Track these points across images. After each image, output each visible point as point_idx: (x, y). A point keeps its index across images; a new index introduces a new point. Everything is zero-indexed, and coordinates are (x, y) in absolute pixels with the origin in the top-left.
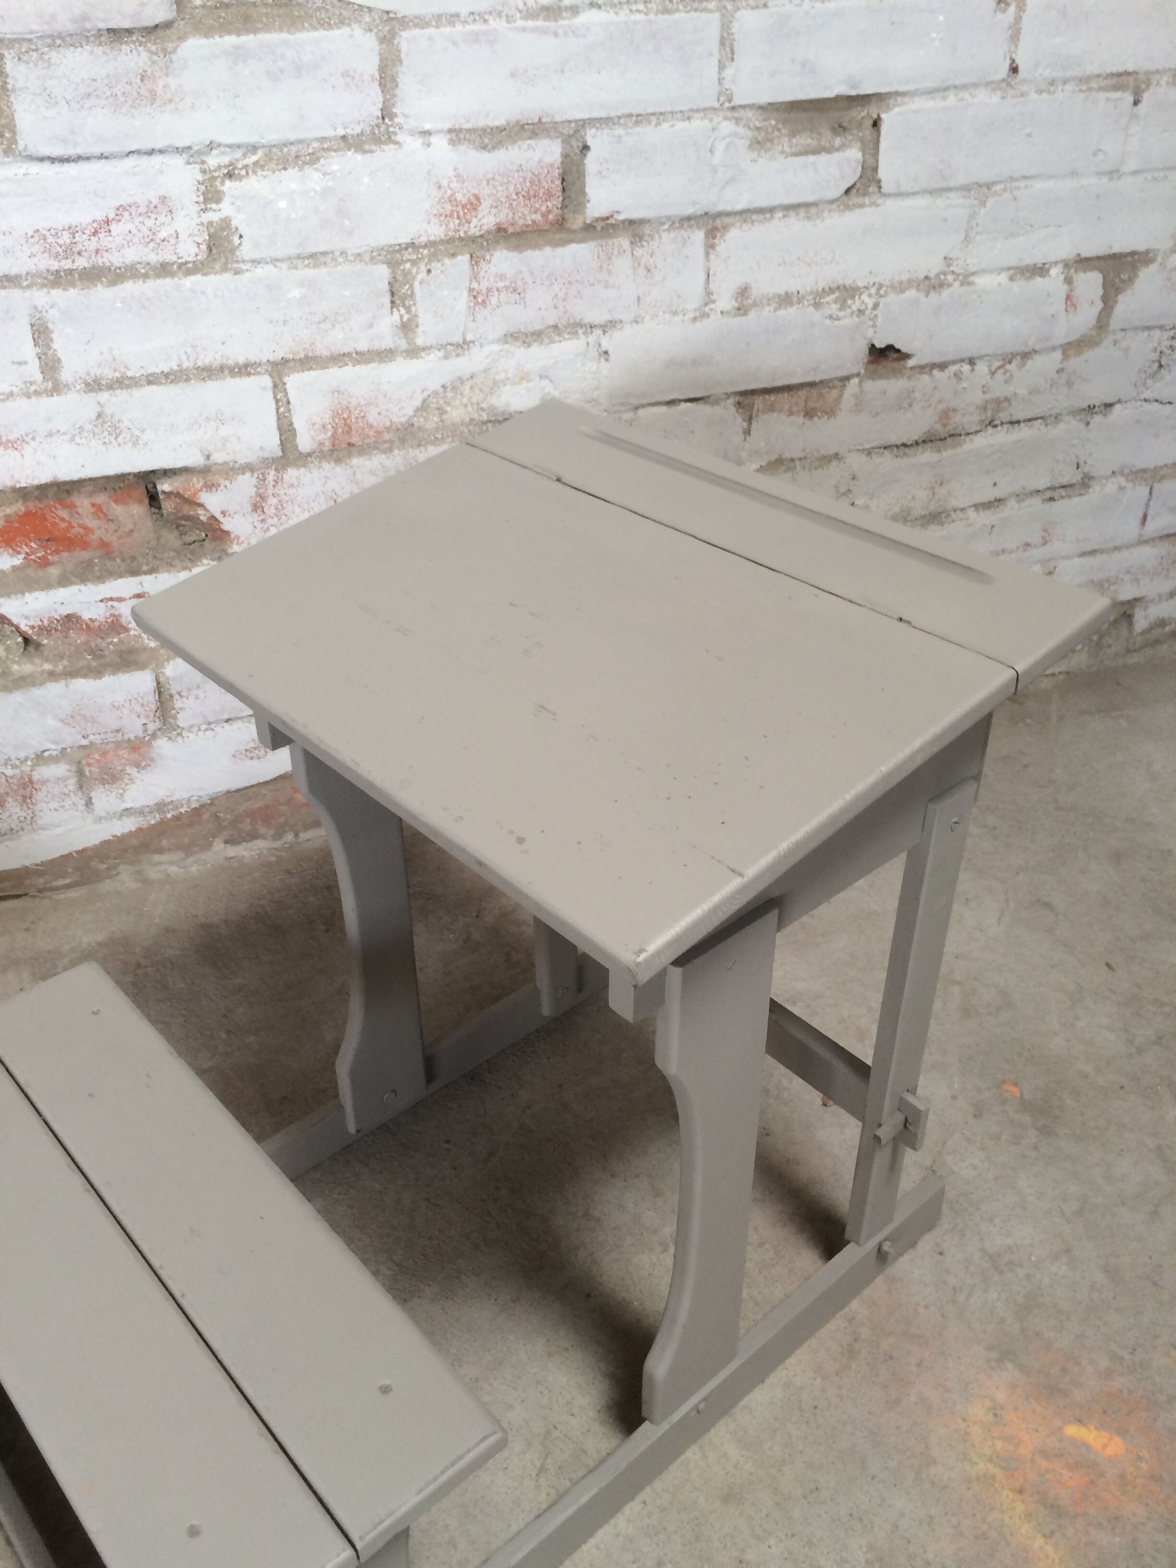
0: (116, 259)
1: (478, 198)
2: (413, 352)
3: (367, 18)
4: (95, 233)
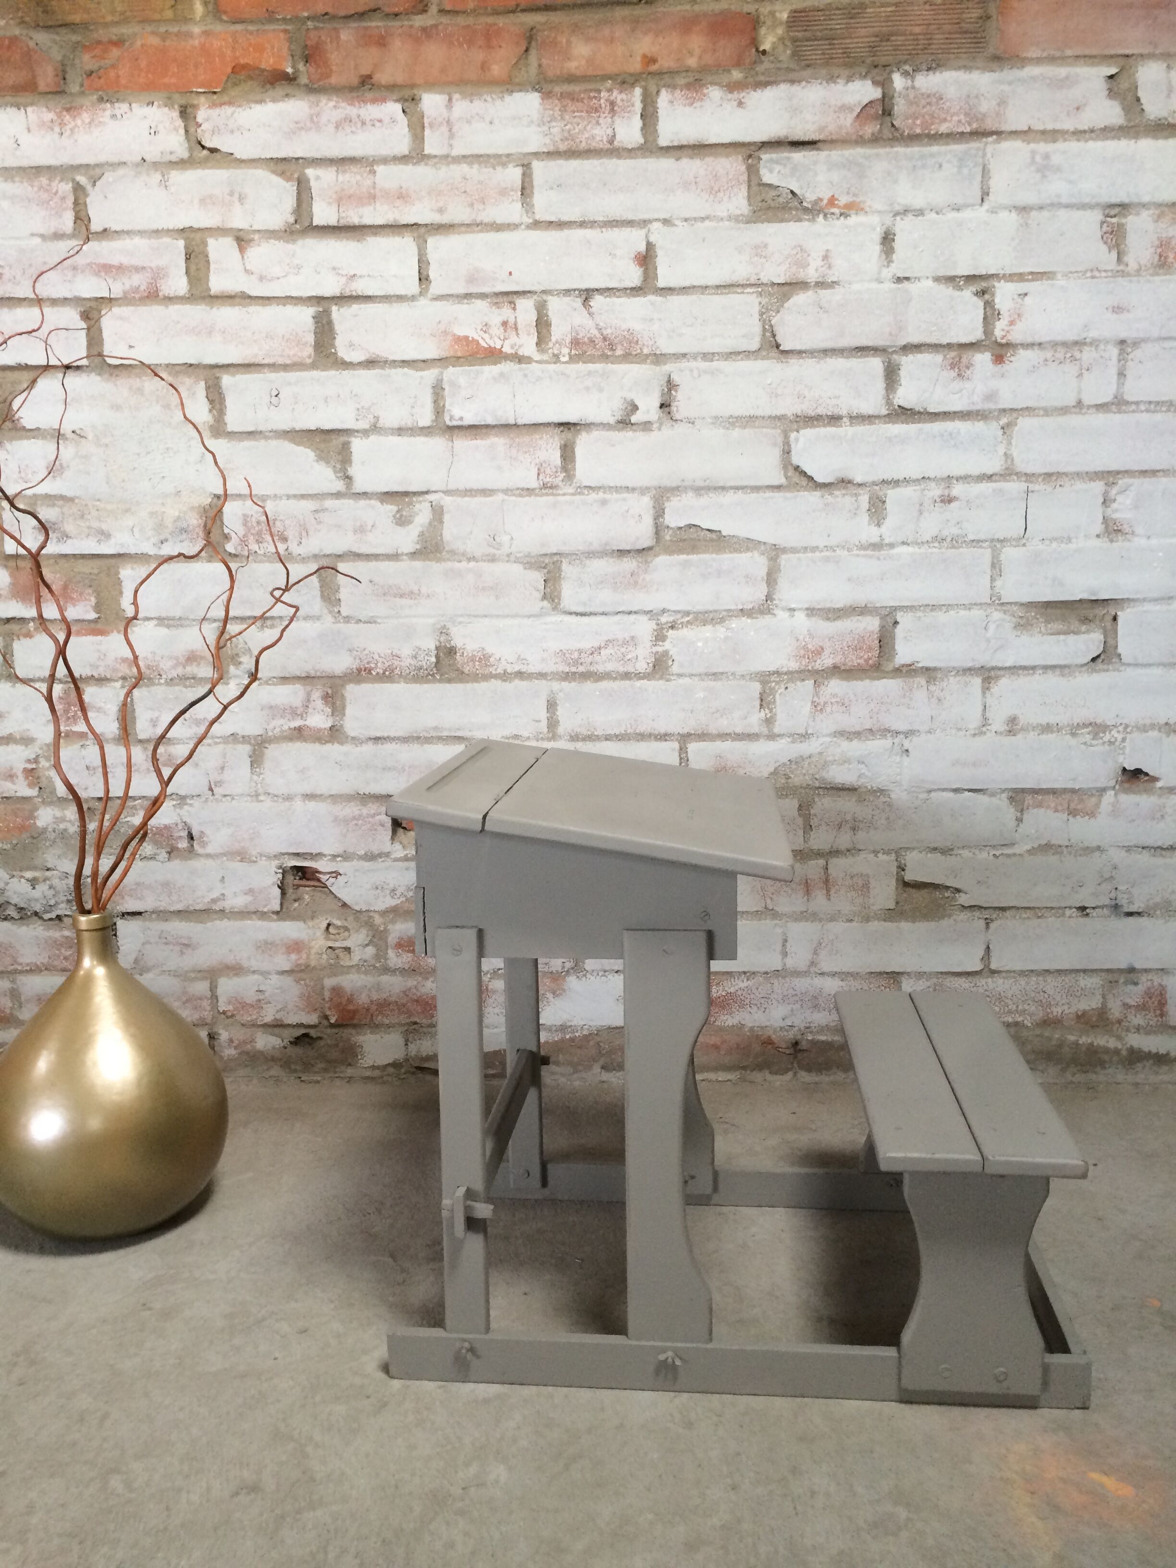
0: (601, 668)
1: (822, 648)
2: (772, 737)
3: (763, 548)
4: (592, 654)
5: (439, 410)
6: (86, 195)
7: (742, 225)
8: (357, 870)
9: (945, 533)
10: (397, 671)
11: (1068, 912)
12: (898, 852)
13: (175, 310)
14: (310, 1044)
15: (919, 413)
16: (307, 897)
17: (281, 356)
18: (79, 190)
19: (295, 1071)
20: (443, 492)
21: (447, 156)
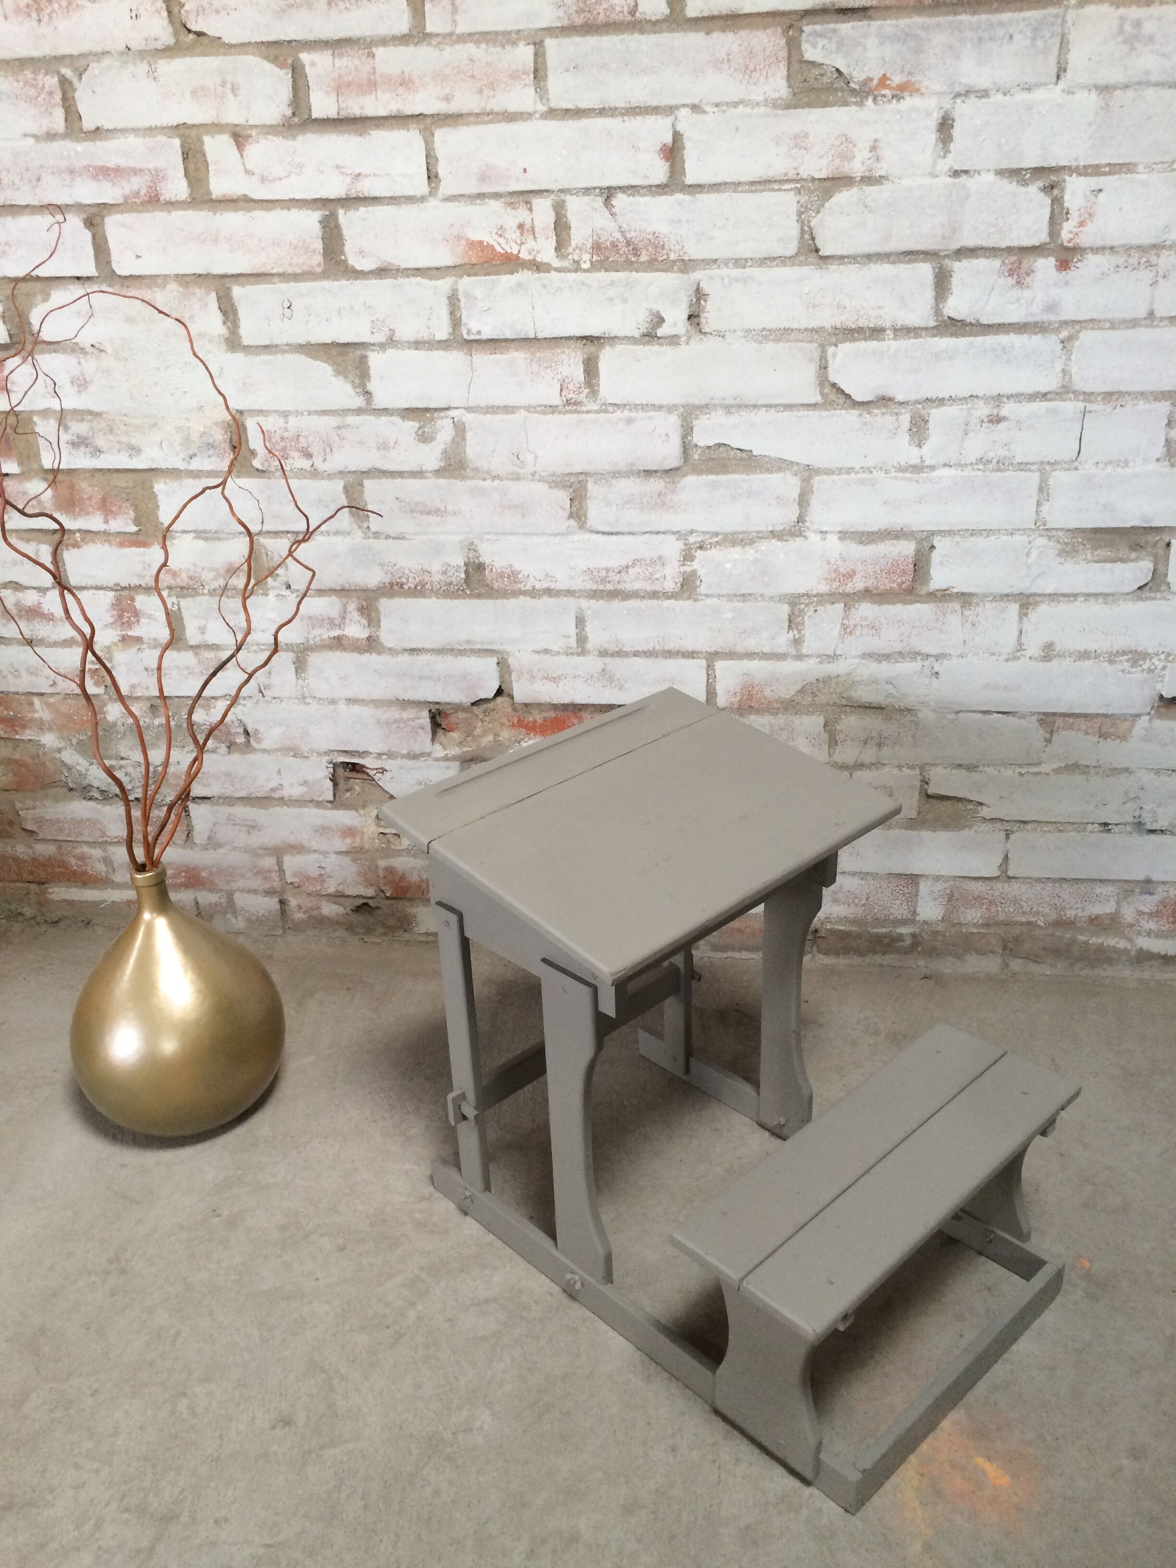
0: (628, 587)
1: (854, 572)
2: (800, 657)
3: (795, 468)
4: (619, 572)
5: (456, 323)
6: (75, 90)
7: (780, 112)
8: (401, 768)
9: (991, 455)
10: (428, 586)
11: (1090, 827)
12: (922, 768)
13: (178, 216)
14: (370, 913)
15: (971, 325)
16: (357, 788)
17: (290, 265)
18: (66, 87)
19: (357, 934)
20: (465, 408)
21: (451, 34)
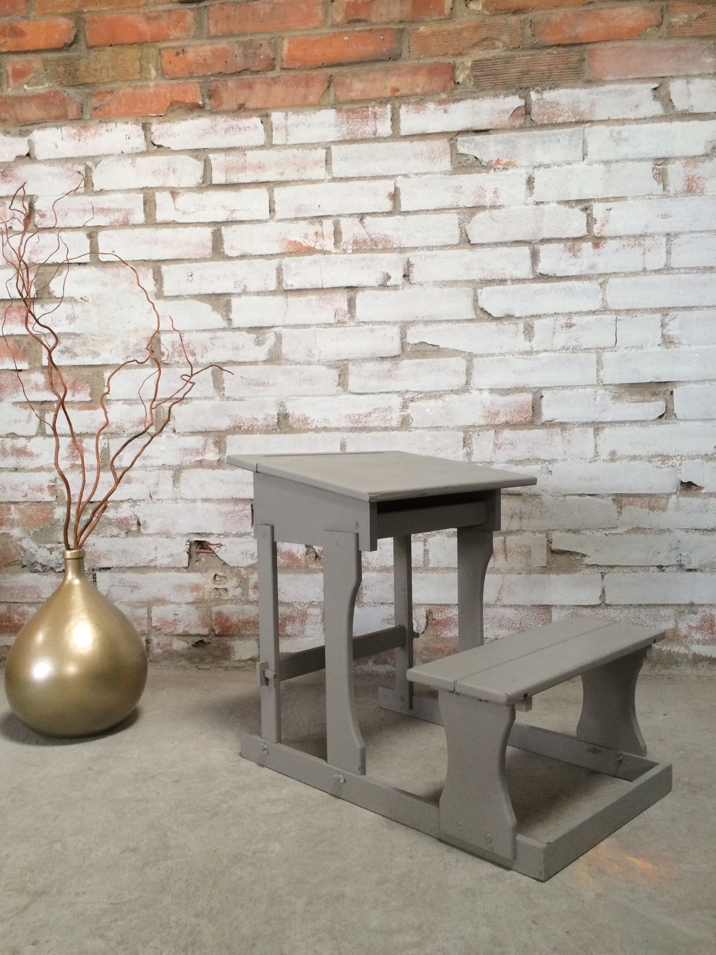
3: (463, 354)
4: (366, 416)
5: (280, 281)
6: (92, 172)
7: (448, 176)
8: (232, 543)
9: (569, 345)
10: (255, 428)
11: (652, 569)
12: (548, 532)
13: (137, 231)
14: (204, 647)
15: (551, 277)
16: (203, 559)
17: (194, 254)
18: (88, 169)
19: (195, 663)
20: (282, 326)
21: (285, 145)
